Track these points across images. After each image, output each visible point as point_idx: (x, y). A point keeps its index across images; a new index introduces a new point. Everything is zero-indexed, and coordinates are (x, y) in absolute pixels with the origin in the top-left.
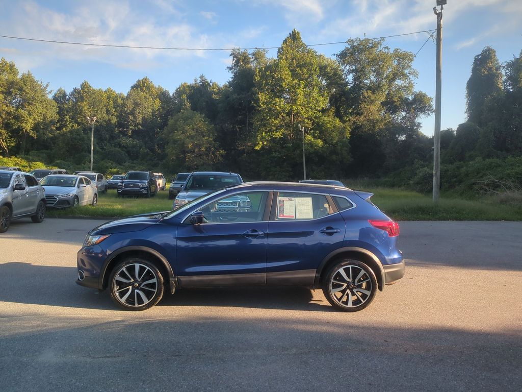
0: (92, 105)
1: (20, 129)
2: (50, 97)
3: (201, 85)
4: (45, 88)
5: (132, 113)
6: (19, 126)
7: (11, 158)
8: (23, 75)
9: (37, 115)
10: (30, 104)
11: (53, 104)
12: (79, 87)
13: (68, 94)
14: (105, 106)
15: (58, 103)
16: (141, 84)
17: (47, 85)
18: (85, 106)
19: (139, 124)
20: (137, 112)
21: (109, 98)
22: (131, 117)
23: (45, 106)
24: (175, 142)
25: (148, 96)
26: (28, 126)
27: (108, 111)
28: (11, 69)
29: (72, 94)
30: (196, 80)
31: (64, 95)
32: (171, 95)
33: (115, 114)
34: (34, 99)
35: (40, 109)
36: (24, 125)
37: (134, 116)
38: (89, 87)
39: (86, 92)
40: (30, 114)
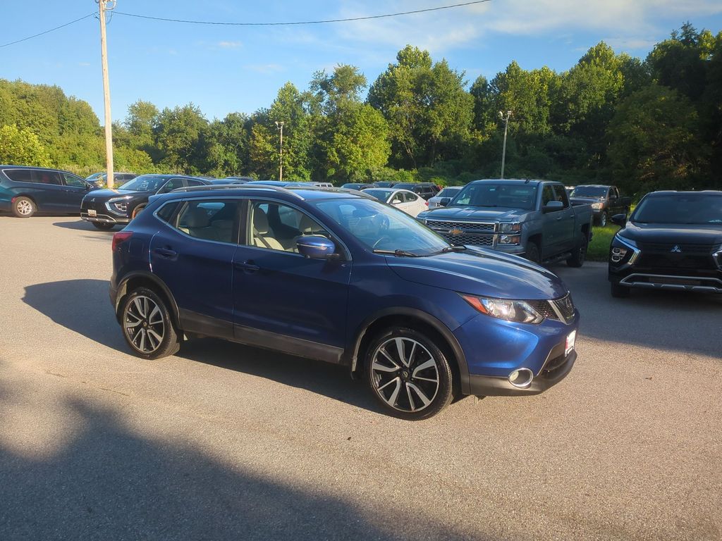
0: (519, 94)
1: (429, 135)
2: (467, 89)
3: (682, 41)
4: (460, 78)
5: (574, 100)
6: (428, 131)
7: (412, 170)
8: (436, 65)
9: (448, 115)
10: (441, 102)
11: (468, 99)
12: (504, 71)
13: (489, 83)
14: (536, 93)
15: (476, 96)
16: (594, 54)
17: (463, 75)
18: (509, 96)
19: (583, 114)
20: (581, 97)
21: (542, 81)
22: (571, 106)
23: (459, 101)
24: (623, 138)
25: (602, 70)
26: (437, 131)
27: (539, 101)
28: (424, 59)
29: (495, 82)
30: (674, 34)
31: (485, 85)
33: (550, 103)
34: (446, 94)
35: (453, 108)
36: (433, 129)
37: (576, 104)
38: (517, 70)
39: (512, 77)
40: (440, 115)
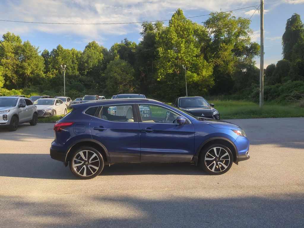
0: (64, 58)
1: (24, 74)
2: (40, 54)
3: (125, 44)
4: (37, 49)
5: (87, 62)
6: (23, 72)
7: (19, 90)
8: (25, 43)
9: (33, 65)
10: (28, 59)
11: (41, 59)
12: (56, 48)
13: (50, 52)
14: (71, 59)
15: (44, 58)
16: (91, 45)
17: (38, 48)
18: (60, 59)
19: (91, 68)
20: (89, 61)
21: (73, 54)
22: (86, 65)
23: (37, 60)
24: (111, 78)
25: (96, 52)
26: (28, 72)
27: (73, 62)
28: (17, 40)
29: (52, 52)
30: (122, 41)
31: (48, 53)
32: (108, 51)
33: (77, 63)
34: (31, 56)
35: (35, 62)
36: (26, 71)
37: (88, 64)
38: (62, 48)
39: (60, 51)
40: (29, 65)
